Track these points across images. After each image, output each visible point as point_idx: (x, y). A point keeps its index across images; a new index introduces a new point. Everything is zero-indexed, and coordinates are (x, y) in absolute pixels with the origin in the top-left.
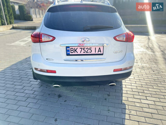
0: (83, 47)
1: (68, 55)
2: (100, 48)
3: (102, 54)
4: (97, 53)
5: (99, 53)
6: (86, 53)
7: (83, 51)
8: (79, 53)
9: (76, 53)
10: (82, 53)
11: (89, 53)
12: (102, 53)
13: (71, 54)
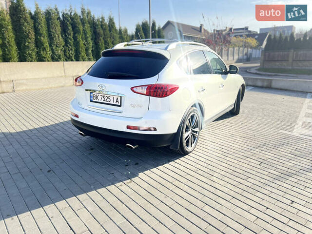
0: (103, 95)
1: (91, 101)
2: (117, 99)
3: (120, 106)
4: (115, 103)
5: (117, 104)
6: (105, 102)
7: (103, 99)
8: (100, 101)
9: (97, 101)
10: (102, 101)
11: (108, 102)
12: (119, 104)
13: (93, 100)
